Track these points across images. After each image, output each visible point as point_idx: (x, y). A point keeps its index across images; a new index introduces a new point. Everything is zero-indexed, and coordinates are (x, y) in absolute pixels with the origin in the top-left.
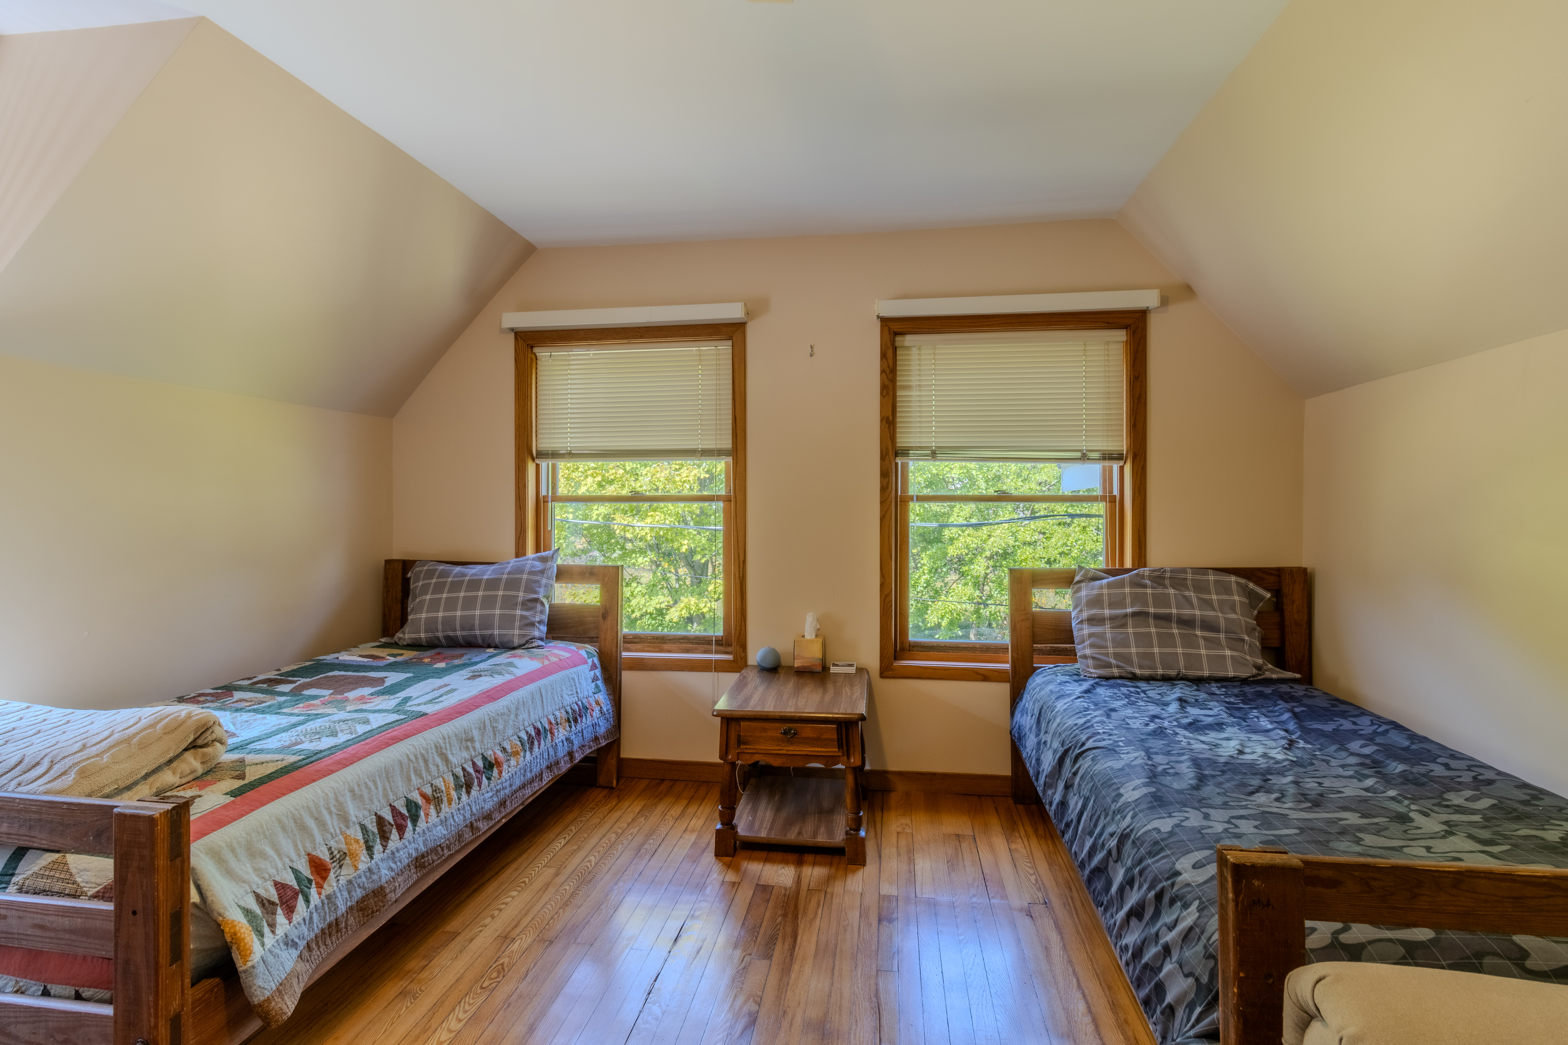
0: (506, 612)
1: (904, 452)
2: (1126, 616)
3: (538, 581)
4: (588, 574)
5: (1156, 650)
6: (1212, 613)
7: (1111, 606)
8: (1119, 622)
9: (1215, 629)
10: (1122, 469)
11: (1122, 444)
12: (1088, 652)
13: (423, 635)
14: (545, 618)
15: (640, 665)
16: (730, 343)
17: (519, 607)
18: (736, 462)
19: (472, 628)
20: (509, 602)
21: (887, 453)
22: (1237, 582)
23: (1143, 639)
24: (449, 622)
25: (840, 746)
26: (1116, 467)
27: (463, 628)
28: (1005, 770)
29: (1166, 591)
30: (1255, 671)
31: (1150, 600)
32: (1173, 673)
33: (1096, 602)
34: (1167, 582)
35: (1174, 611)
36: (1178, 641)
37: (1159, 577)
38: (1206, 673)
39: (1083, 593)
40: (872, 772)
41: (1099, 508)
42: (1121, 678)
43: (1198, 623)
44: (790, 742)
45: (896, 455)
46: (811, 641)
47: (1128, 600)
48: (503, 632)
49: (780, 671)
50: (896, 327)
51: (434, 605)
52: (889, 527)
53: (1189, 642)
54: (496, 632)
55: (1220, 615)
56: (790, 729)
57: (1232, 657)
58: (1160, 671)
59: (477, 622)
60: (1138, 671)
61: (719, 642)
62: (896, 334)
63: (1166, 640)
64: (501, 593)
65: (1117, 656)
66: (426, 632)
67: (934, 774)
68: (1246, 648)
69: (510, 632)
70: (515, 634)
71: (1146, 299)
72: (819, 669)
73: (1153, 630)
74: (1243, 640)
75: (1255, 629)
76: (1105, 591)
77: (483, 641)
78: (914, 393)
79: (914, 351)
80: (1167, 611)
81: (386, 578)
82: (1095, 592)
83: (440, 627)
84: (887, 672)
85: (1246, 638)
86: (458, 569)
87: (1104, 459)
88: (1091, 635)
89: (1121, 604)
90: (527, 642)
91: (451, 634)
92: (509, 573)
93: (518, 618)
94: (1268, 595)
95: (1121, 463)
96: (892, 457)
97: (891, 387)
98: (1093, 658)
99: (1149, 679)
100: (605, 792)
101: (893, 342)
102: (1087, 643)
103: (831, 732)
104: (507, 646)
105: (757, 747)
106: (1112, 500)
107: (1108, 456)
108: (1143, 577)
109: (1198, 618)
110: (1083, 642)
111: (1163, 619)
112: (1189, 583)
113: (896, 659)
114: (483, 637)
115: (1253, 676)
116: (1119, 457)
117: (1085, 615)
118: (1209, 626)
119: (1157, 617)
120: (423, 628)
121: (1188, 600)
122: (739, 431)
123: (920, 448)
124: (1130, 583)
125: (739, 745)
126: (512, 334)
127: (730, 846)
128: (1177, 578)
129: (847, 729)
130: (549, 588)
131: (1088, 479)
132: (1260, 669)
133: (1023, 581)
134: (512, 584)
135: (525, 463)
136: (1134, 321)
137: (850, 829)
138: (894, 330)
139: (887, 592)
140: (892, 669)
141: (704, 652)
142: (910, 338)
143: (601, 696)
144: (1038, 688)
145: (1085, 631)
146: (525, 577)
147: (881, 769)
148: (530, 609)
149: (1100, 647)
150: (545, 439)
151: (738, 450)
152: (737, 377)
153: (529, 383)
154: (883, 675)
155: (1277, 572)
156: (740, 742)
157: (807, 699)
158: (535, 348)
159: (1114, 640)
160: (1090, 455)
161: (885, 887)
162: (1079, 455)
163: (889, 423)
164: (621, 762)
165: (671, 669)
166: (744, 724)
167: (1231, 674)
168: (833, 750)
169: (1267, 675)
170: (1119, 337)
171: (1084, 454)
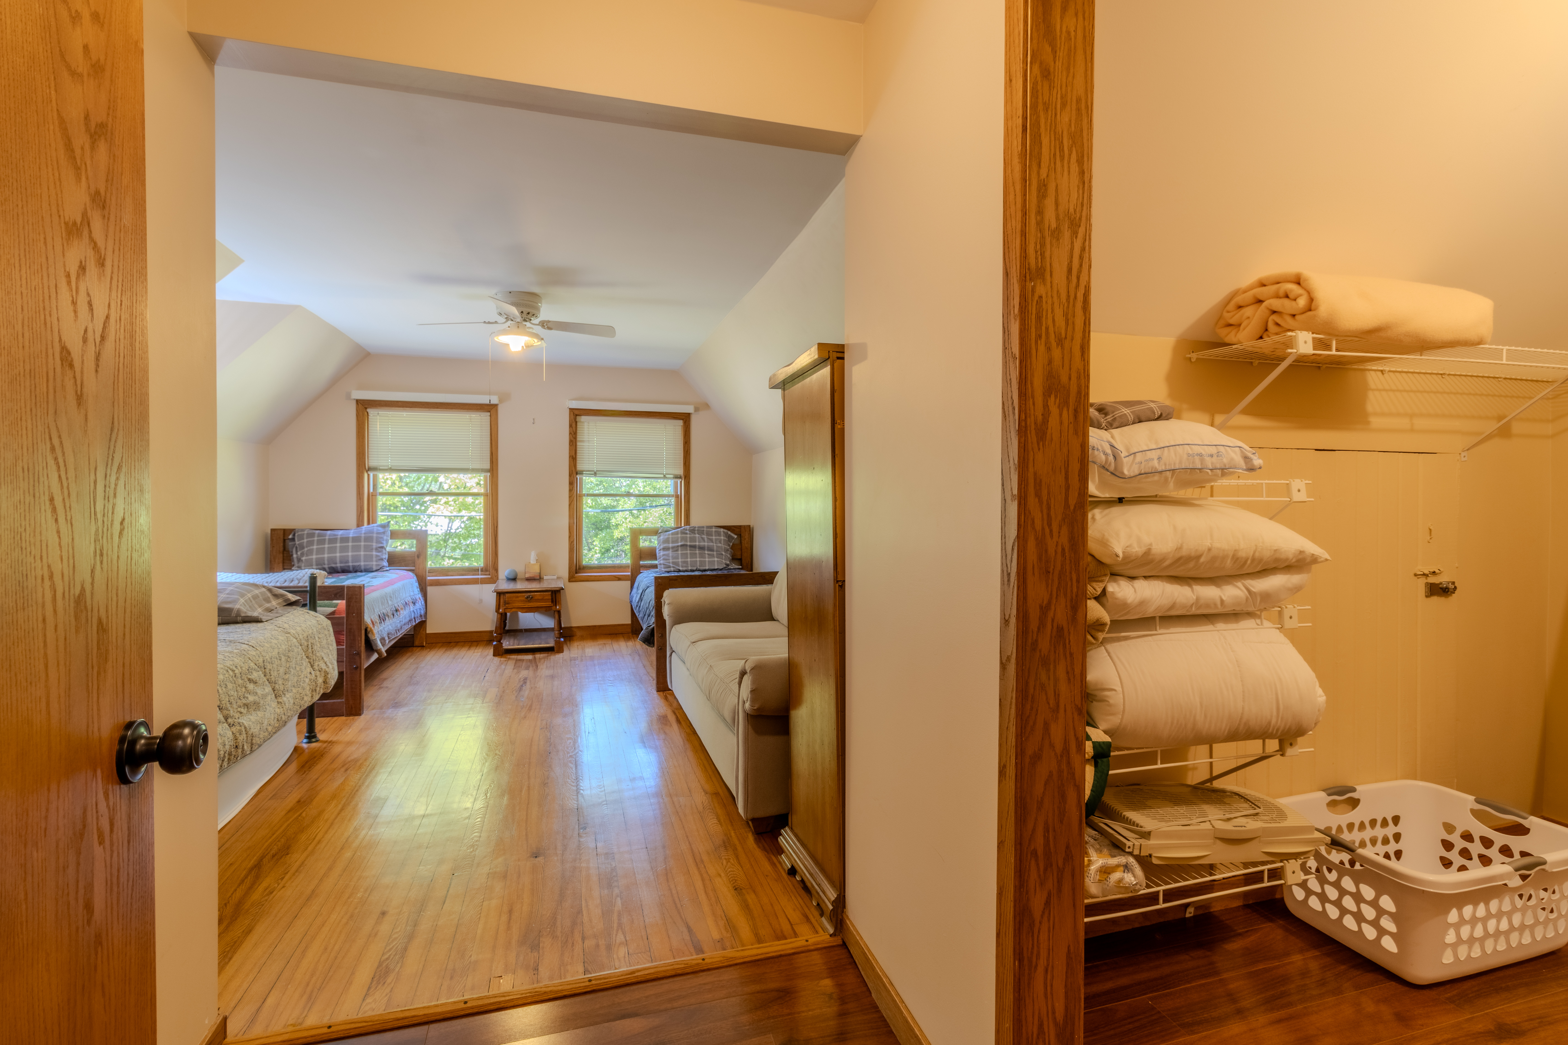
0: (367, 553)
1: (581, 473)
2: (678, 546)
3: (381, 537)
4: (408, 535)
5: (689, 560)
6: (712, 544)
7: (673, 542)
8: (675, 549)
9: (712, 550)
10: (681, 482)
11: (680, 471)
12: (662, 562)
14: (387, 556)
15: (437, 583)
16: (489, 414)
17: (374, 551)
18: (492, 476)
19: (347, 562)
20: (368, 548)
21: (572, 473)
22: (723, 532)
23: (684, 556)
25: (552, 602)
26: (679, 481)
27: (341, 562)
28: (628, 621)
29: (695, 535)
30: (725, 566)
31: (689, 539)
32: (695, 568)
33: (666, 541)
34: (696, 532)
35: (697, 544)
36: (698, 556)
37: (693, 530)
39: (662, 537)
40: (565, 627)
41: (673, 500)
42: (674, 571)
43: (706, 548)
44: (529, 601)
45: (577, 474)
46: (534, 564)
47: (680, 540)
48: (367, 563)
49: (517, 580)
50: (576, 412)
51: (320, 551)
52: (573, 509)
53: (702, 556)
54: (362, 564)
55: (715, 544)
56: (529, 596)
57: (717, 561)
58: (690, 568)
59: (350, 559)
60: (681, 569)
61: (482, 570)
62: (577, 415)
63: (693, 555)
64: (362, 544)
65: (673, 563)
67: (595, 626)
68: (724, 557)
69: (371, 563)
70: (374, 564)
71: (688, 409)
72: (538, 578)
73: (689, 552)
74: (722, 554)
75: (728, 550)
76: (670, 536)
78: (586, 444)
79: (586, 424)
80: (695, 544)
81: (270, 540)
82: (666, 537)
84: (572, 579)
85: (724, 553)
86: (329, 532)
87: (676, 478)
88: (663, 555)
89: (677, 541)
90: (381, 568)
91: (333, 565)
92: (365, 534)
93: (374, 556)
94: (736, 537)
95: (681, 480)
96: (575, 475)
97: (574, 441)
98: (664, 565)
100: (421, 648)
101: (575, 419)
102: (662, 558)
103: (548, 596)
104: (368, 571)
105: (514, 605)
106: (677, 496)
108: (686, 530)
109: (706, 546)
110: (660, 557)
111: (693, 547)
112: (705, 532)
113: (576, 573)
114: (354, 567)
115: (725, 568)
116: (680, 478)
117: (662, 547)
118: (710, 549)
119: (691, 546)
121: (703, 539)
122: (493, 461)
123: (589, 471)
124: (682, 533)
125: (505, 605)
126: (355, 402)
127: (500, 652)
128: (700, 530)
129: (555, 594)
130: (387, 541)
131: (666, 487)
132: (728, 565)
133: (636, 534)
134: (368, 539)
135: (363, 473)
136: (685, 418)
137: (556, 642)
138: (575, 414)
139: (572, 540)
140: (574, 578)
141: (473, 575)
142: (583, 419)
143: (420, 596)
144: (639, 578)
145: (661, 554)
146: (375, 535)
147: (569, 626)
148: (379, 552)
149: (667, 560)
150: (372, 460)
151: (493, 470)
152: (493, 432)
153: (364, 429)
154: (570, 581)
155: (740, 527)
156: (506, 603)
157: (534, 586)
158: (368, 410)
159: (672, 556)
160: (667, 476)
161: (572, 656)
162: (662, 476)
163: (573, 458)
164: (427, 634)
165: (455, 584)
166: (507, 595)
167: (716, 567)
168: (549, 604)
169: (730, 567)
170: (680, 423)
171: (665, 476)
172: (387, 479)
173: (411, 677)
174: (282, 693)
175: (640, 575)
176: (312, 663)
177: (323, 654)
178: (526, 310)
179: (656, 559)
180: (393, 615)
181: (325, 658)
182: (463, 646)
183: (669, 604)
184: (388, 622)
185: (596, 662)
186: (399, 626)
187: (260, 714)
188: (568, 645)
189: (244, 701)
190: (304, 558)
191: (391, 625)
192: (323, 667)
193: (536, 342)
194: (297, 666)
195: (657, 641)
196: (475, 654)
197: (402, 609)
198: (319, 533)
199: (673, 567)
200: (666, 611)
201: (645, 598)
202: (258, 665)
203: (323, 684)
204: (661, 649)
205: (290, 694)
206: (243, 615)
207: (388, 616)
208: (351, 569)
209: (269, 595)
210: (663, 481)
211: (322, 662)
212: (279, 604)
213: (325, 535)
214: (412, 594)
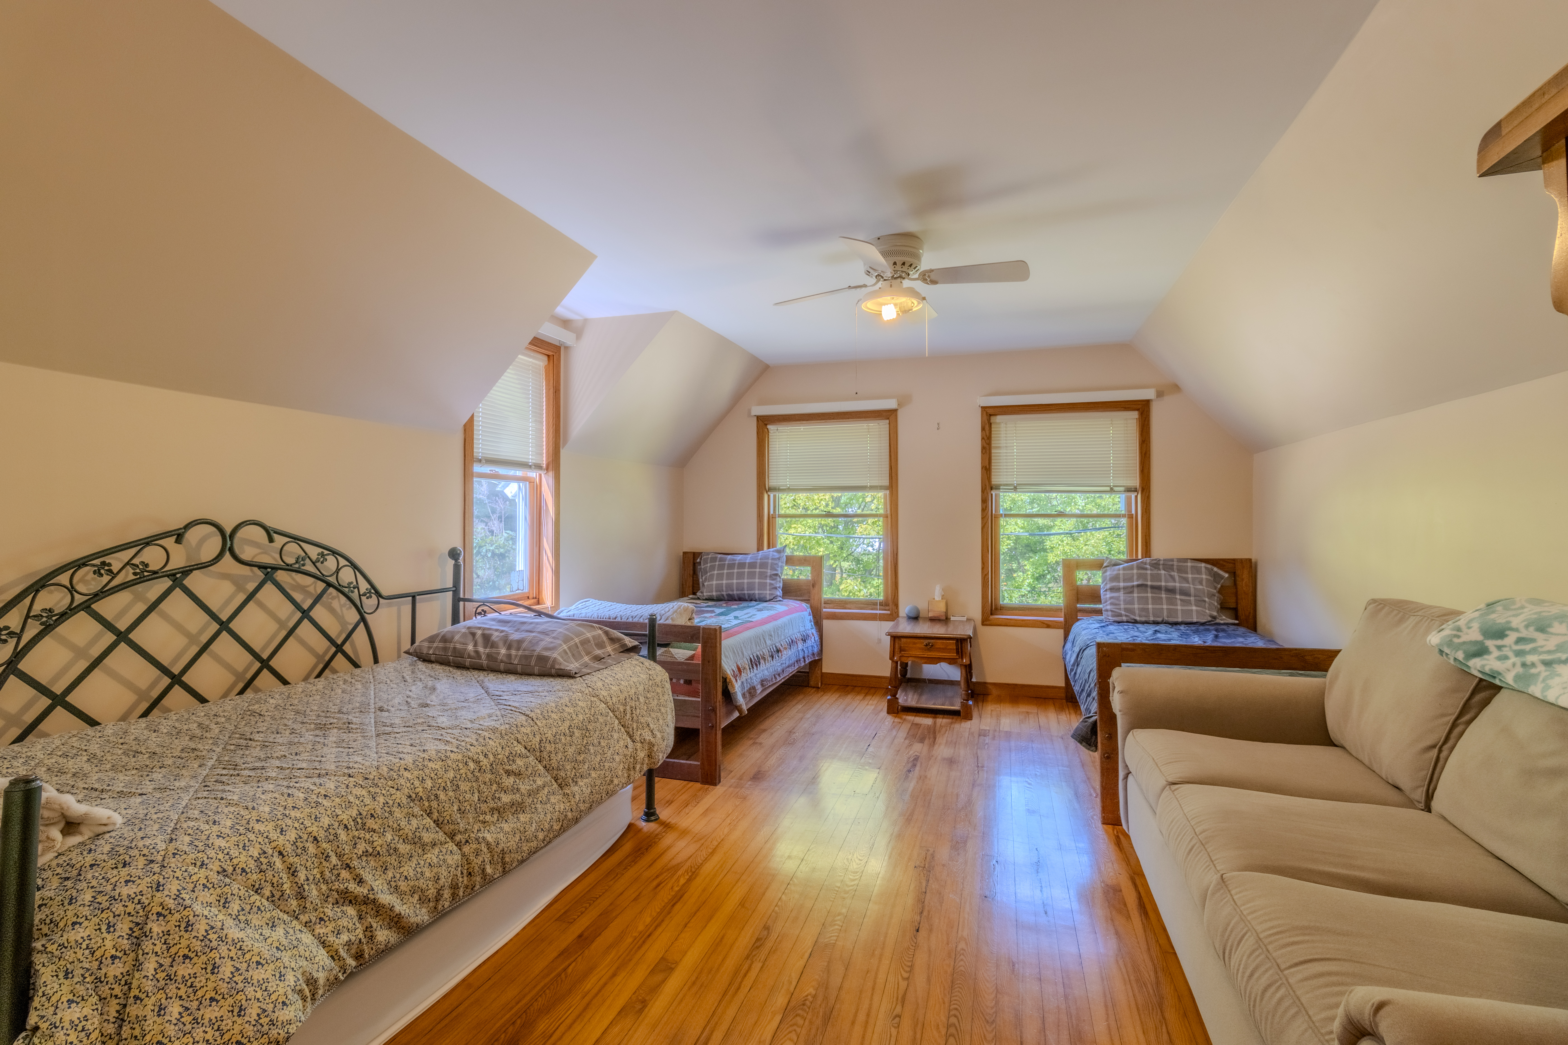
0: (761, 581)
1: (997, 487)
2: (1133, 586)
3: (777, 564)
4: (804, 561)
5: (1150, 606)
6: (1187, 585)
7: (1124, 581)
8: (1129, 590)
9: (1188, 594)
10: (1136, 497)
11: (1136, 482)
12: (1109, 607)
13: (714, 594)
14: (781, 585)
15: (834, 617)
16: (887, 421)
17: (768, 578)
18: (891, 494)
19: (743, 590)
20: (763, 575)
21: (985, 489)
22: (1206, 567)
23: (1144, 601)
24: (729, 587)
25: (958, 653)
26: (1133, 495)
27: (737, 590)
28: (1061, 683)
29: (1159, 572)
30: (1210, 619)
31: (1149, 577)
32: (1160, 620)
33: (1115, 578)
34: (1161, 567)
35: (1163, 584)
36: (1164, 601)
37: (1155, 564)
38: (1180, 620)
39: (1108, 573)
40: (977, 683)
41: (1124, 521)
42: (1128, 622)
43: (1178, 591)
44: (929, 650)
45: (992, 489)
46: (939, 601)
47: (1135, 577)
48: (761, 592)
49: (919, 621)
50: (990, 411)
51: (720, 577)
52: (987, 533)
53: (1171, 602)
54: (757, 592)
55: (1191, 586)
56: (929, 643)
57: (1197, 610)
58: (1152, 619)
59: (746, 586)
60: (1138, 618)
61: (881, 604)
62: (991, 415)
63: (1157, 601)
64: (758, 570)
65: (1126, 610)
66: (716, 591)
67: (1016, 685)
68: (1207, 605)
69: (765, 592)
70: (767, 593)
71: (1147, 394)
72: (944, 618)
73: (1150, 595)
74: (1205, 601)
75: (1214, 595)
76: (1121, 572)
77: (749, 597)
78: (1003, 451)
79: (1003, 425)
80: (1159, 584)
81: (684, 563)
82: (1115, 573)
83: (724, 589)
84: (985, 622)
85: (1207, 599)
86: (729, 557)
88: (1111, 598)
89: (1131, 579)
90: (773, 598)
91: (731, 593)
92: (761, 559)
93: (768, 585)
94: (1226, 575)
95: (1136, 494)
96: (989, 491)
97: (988, 448)
98: (1112, 611)
99: (1143, 623)
100: (814, 689)
101: (989, 420)
102: (1108, 602)
103: (952, 645)
104: (762, 600)
105: (911, 653)
106: (1130, 516)
107: (1129, 490)
108: (1146, 564)
109: (1178, 588)
110: (1106, 602)
111: (1156, 588)
112: (1175, 567)
113: (992, 614)
114: (749, 595)
115: (1209, 622)
116: (1135, 490)
117: (1108, 586)
118: (1185, 593)
119: (1152, 587)
120: (714, 589)
121: (1173, 577)
122: (893, 475)
123: (1007, 485)
124: (1139, 568)
125: (900, 652)
126: (755, 418)
127: (895, 709)
128: (1168, 565)
129: (961, 644)
130: (782, 567)
131: (1114, 504)
132: (1214, 618)
133: (1071, 566)
134: (763, 565)
135: (763, 494)
136: (1143, 408)
137: (963, 705)
138: (989, 414)
139: (986, 573)
140: (989, 620)
141: (872, 610)
142: (999, 419)
143: (814, 631)
144: (1076, 628)
145: (1108, 596)
146: (770, 561)
147: (983, 681)
148: (774, 580)
149: (1116, 605)
150: (773, 481)
151: (892, 486)
152: (892, 443)
153: (764, 447)
154: (983, 624)
155: (1234, 561)
156: (901, 650)
157: (938, 630)
158: (769, 427)
159: (1124, 601)
160: (1116, 489)
161: (983, 727)
162: (1108, 489)
163: (987, 469)
164: (823, 674)
165: (852, 619)
166: (903, 640)
167: (1195, 620)
168: (954, 655)
169: (1218, 621)
170: (1133, 416)
171: (1112, 489)
172: (822, 500)
173: (790, 732)
174: (571, 781)
175: (1078, 624)
176: (631, 733)
177: (649, 719)
178: (899, 259)
179: (1100, 602)
180: (773, 657)
181: (651, 725)
182: (859, 693)
183: (1121, 692)
184: (763, 666)
185: (1013, 744)
186: (779, 669)
187: (523, 817)
188: (980, 707)
189: (492, 804)
190: (706, 584)
191: (767, 669)
192: (648, 736)
193: (915, 305)
194: (602, 741)
195: (1102, 743)
196: (868, 707)
197: (785, 649)
198: (720, 558)
199: (1126, 616)
200: (1117, 702)
201: (1083, 662)
202: (529, 748)
203: (646, 759)
204: (1108, 758)
205: (587, 780)
206: (557, 667)
207: (764, 659)
208: (747, 597)
209: (605, 638)
210: (1110, 497)
211: (646, 730)
212: (614, 650)
213: (725, 560)
214: (802, 629)
